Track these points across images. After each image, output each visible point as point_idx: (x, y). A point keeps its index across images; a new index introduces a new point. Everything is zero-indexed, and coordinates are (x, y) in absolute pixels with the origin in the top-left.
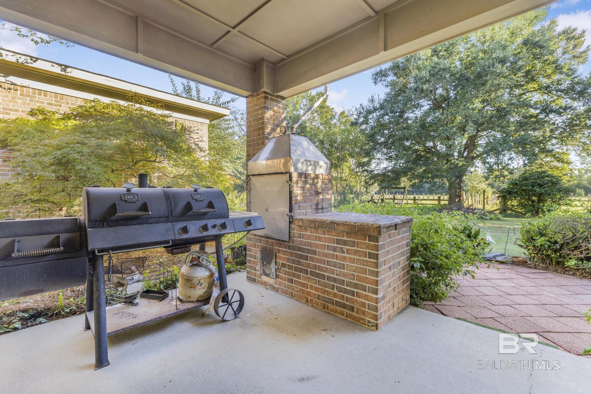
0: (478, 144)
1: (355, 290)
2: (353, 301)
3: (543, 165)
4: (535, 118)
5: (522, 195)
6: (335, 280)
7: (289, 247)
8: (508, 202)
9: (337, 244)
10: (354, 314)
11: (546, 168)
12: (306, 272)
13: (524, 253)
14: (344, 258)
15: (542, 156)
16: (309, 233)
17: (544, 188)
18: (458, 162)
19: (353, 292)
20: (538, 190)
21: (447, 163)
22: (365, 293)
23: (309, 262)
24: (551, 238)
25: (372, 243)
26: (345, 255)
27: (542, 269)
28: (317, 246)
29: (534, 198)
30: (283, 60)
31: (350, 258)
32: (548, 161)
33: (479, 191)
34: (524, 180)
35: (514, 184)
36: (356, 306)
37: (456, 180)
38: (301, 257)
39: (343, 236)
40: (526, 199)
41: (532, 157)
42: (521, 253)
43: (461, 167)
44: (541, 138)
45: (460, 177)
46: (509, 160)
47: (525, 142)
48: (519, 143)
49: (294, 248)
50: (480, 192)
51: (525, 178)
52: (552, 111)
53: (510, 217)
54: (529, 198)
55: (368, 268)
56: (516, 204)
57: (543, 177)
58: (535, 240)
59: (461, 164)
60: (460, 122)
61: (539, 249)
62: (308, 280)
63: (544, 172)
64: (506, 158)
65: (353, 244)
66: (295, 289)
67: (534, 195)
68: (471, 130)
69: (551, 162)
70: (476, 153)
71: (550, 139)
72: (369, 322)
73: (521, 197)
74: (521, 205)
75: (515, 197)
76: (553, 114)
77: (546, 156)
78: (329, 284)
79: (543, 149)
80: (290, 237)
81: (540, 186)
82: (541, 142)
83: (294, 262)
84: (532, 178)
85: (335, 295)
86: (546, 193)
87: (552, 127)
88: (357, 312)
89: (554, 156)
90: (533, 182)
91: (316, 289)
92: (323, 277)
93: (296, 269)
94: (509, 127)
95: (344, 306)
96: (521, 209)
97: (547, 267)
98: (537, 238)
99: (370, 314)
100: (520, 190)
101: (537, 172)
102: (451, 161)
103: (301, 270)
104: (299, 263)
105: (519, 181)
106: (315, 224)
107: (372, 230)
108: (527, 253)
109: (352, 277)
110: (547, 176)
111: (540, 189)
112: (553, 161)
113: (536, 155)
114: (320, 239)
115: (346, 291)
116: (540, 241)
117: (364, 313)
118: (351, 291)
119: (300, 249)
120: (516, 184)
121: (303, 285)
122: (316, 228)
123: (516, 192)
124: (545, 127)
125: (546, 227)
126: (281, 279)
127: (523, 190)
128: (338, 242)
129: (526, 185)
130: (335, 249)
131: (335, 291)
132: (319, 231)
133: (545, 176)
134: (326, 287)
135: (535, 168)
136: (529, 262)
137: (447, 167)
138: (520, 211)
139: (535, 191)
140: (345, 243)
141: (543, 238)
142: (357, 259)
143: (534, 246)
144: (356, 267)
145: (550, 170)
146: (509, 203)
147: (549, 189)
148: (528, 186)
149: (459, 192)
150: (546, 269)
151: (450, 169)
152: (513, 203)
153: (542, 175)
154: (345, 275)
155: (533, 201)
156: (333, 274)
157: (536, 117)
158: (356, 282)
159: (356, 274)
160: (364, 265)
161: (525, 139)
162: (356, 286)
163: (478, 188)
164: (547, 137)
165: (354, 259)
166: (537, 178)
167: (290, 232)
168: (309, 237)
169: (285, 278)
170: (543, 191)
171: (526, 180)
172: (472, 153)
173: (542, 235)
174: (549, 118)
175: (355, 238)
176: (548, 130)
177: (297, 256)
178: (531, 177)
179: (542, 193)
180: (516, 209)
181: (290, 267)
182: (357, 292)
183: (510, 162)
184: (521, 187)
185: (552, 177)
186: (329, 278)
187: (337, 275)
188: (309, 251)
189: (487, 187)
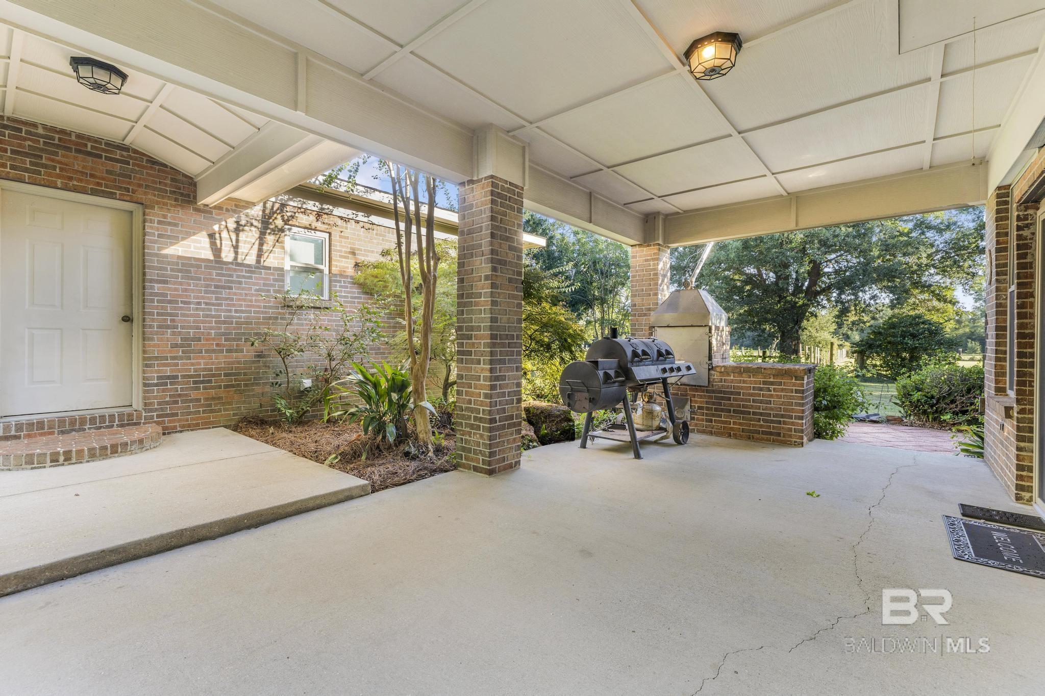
0: (824, 273)
1: (782, 419)
2: (780, 428)
3: (918, 304)
4: (905, 236)
5: (888, 349)
6: (761, 414)
7: (707, 391)
8: (867, 359)
9: (763, 384)
10: (782, 438)
11: (921, 310)
12: (729, 411)
13: (900, 412)
14: (771, 396)
15: (916, 292)
16: (732, 378)
17: (918, 340)
18: (797, 300)
19: (780, 421)
20: (911, 343)
21: (779, 302)
22: (792, 421)
23: (732, 402)
24: (928, 393)
25: (798, 382)
26: (772, 393)
27: (919, 426)
28: (742, 388)
29: (904, 354)
30: (678, 213)
31: (777, 395)
32: (925, 300)
33: (819, 343)
34: (890, 328)
35: (877, 333)
36: (782, 432)
37: (794, 327)
38: (723, 398)
39: (770, 378)
40: (893, 356)
41: (901, 296)
42: (897, 412)
43: (800, 307)
44: (915, 268)
45: (798, 321)
46: (871, 299)
47: (893, 274)
48: (885, 275)
49: (713, 392)
50: (821, 345)
51: (891, 325)
52: (930, 228)
53: (871, 382)
54: (898, 355)
55: (794, 401)
56: (878, 363)
57: (918, 324)
58: (911, 395)
59: (801, 303)
60: (801, 242)
61: (915, 405)
62: (730, 417)
63: (919, 317)
64: (867, 297)
65: (780, 384)
66: (715, 427)
67: (905, 350)
68: (818, 255)
69: (928, 300)
70: (819, 286)
71: (926, 269)
72: (795, 442)
73: (886, 353)
74: (886, 364)
75: (877, 353)
76: (932, 231)
77: (921, 292)
78: (754, 418)
79: (917, 283)
80: (709, 381)
81: (914, 336)
82: (913, 273)
83: (714, 404)
84: (902, 325)
85: (761, 426)
86: (922, 348)
87: (930, 251)
88: (784, 437)
89: (933, 292)
90: (903, 331)
91: (740, 424)
92: (749, 413)
93: (716, 410)
94: (872, 251)
95: (771, 434)
96: (886, 371)
97: (924, 424)
98: (914, 393)
99: (796, 436)
100: (885, 343)
101: (908, 316)
102: (785, 297)
103: (722, 410)
104: (720, 404)
105: (883, 328)
106: (741, 370)
107: (799, 371)
108: (903, 411)
109: (779, 409)
110: (923, 323)
111: (914, 341)
112: (931, 300)
113: (907, 291)
114: (744, 382)
115: (773, 422)
116: (917, 396)
117: (790, 436)
118: (777, 420)
119: (721, 392)
120: (880, 333)
121: (725, 422)
122: (740, 373)
123: (880, 346)
124: (920, 251)
125: (923, 382)
126: (698, 419)
127: (889, 343)
128: (764, 383)
129: (894, 336)
130: (761, 389)
131: (762, 423)
132: (744, 375)
133: (921, 322)
134: (751, 421)
135: (906, 310)
136: (905, 420)
137: (781, 307)
138: (884, 373)
139: (907, 344)
140: (772, 383)
141: (920, 393)
142: (784, 395)
143: (910, 402)
144: (783, 402)
145: (927, 312)
146: (868, 362)
147: (925, 341)
148: (897, 337)
149: (795, 345)
150: (923, 426)
151: (785, 310)
152: (874, 362)
153: (916, 320)
154: (771, 409)
155: (903, 359)
156: (760, 409)
157: (907, 235)
158: (783, 413)
159: (783, 407)
160: (791, 399)
161: (894, 270)
162: (783, 416)
163: (819, 339)
164: (923, 265)
165: (781, 395)
166: (909, 325)
167: (709, 378)
168: (732, 381)
169: (703, 419)
170: (917, 344)
171: (894, 328)
172: (815, 286)
173: (919, 390)
174: (926, 238)
175: (782, 379)
176: (924, 255)
177: (716, 398)
178: (900, 323)
179: (916, 348)
180: (879, 370)
181: (708, 409)
182: (784, 421)
183: (872, 302)
184: (886, 338)
185: (930, 324)
186: (754, 413)
187: (763, 410)
188: (732, 393)
189: (833, 337)
